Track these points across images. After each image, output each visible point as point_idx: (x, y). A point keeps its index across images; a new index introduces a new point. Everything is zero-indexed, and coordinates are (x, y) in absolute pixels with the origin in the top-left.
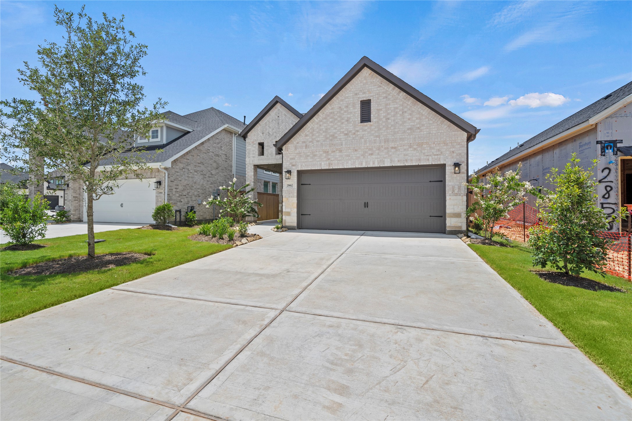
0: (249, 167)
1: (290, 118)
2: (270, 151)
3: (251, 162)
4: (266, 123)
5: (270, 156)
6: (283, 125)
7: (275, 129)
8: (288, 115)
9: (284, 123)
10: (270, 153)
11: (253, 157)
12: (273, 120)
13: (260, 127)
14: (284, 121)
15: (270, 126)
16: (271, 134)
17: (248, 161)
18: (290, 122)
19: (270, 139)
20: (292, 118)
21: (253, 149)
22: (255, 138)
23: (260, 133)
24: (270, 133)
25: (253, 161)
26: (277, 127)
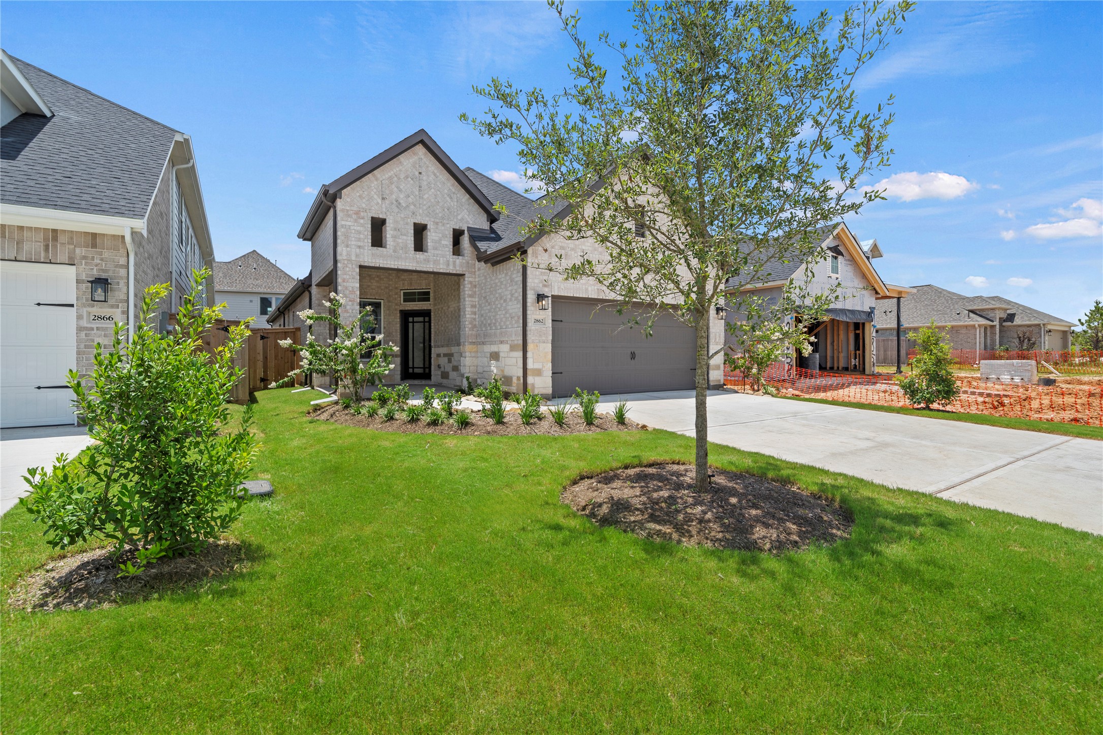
0: (348, 269)
1: (444, 183)
2: (400, 241)
3: (353, 258)
4: (390, 178)
5: (401, 251)
6: (430, 193)
7: (412, 197)
8: (441, 177)
9: (433, 190)
10: (401, 245)
11: (359, 247)
12: (407, 177)
13: (376, 183)
14: (433, 186)
15: (402, 187)
16: (404, 205)
17: (344, 253)
18: (446, 191)
19: (402, 216)
20: (449, 184)
21: (359, 228)
22: (364, 206)
23: (375, 196)
24: (401, 202)
25: (357, 256)
26: (417, 193)
